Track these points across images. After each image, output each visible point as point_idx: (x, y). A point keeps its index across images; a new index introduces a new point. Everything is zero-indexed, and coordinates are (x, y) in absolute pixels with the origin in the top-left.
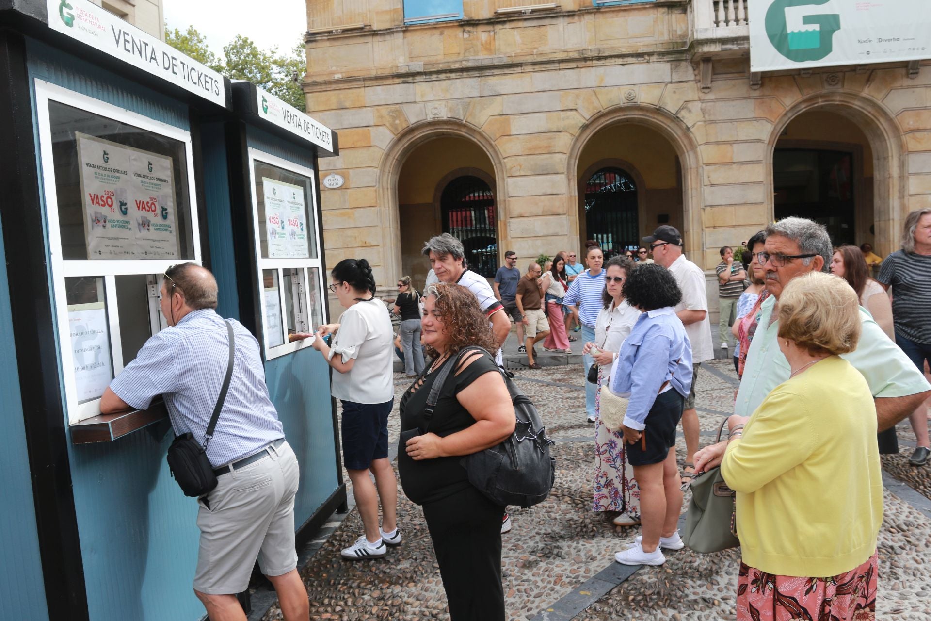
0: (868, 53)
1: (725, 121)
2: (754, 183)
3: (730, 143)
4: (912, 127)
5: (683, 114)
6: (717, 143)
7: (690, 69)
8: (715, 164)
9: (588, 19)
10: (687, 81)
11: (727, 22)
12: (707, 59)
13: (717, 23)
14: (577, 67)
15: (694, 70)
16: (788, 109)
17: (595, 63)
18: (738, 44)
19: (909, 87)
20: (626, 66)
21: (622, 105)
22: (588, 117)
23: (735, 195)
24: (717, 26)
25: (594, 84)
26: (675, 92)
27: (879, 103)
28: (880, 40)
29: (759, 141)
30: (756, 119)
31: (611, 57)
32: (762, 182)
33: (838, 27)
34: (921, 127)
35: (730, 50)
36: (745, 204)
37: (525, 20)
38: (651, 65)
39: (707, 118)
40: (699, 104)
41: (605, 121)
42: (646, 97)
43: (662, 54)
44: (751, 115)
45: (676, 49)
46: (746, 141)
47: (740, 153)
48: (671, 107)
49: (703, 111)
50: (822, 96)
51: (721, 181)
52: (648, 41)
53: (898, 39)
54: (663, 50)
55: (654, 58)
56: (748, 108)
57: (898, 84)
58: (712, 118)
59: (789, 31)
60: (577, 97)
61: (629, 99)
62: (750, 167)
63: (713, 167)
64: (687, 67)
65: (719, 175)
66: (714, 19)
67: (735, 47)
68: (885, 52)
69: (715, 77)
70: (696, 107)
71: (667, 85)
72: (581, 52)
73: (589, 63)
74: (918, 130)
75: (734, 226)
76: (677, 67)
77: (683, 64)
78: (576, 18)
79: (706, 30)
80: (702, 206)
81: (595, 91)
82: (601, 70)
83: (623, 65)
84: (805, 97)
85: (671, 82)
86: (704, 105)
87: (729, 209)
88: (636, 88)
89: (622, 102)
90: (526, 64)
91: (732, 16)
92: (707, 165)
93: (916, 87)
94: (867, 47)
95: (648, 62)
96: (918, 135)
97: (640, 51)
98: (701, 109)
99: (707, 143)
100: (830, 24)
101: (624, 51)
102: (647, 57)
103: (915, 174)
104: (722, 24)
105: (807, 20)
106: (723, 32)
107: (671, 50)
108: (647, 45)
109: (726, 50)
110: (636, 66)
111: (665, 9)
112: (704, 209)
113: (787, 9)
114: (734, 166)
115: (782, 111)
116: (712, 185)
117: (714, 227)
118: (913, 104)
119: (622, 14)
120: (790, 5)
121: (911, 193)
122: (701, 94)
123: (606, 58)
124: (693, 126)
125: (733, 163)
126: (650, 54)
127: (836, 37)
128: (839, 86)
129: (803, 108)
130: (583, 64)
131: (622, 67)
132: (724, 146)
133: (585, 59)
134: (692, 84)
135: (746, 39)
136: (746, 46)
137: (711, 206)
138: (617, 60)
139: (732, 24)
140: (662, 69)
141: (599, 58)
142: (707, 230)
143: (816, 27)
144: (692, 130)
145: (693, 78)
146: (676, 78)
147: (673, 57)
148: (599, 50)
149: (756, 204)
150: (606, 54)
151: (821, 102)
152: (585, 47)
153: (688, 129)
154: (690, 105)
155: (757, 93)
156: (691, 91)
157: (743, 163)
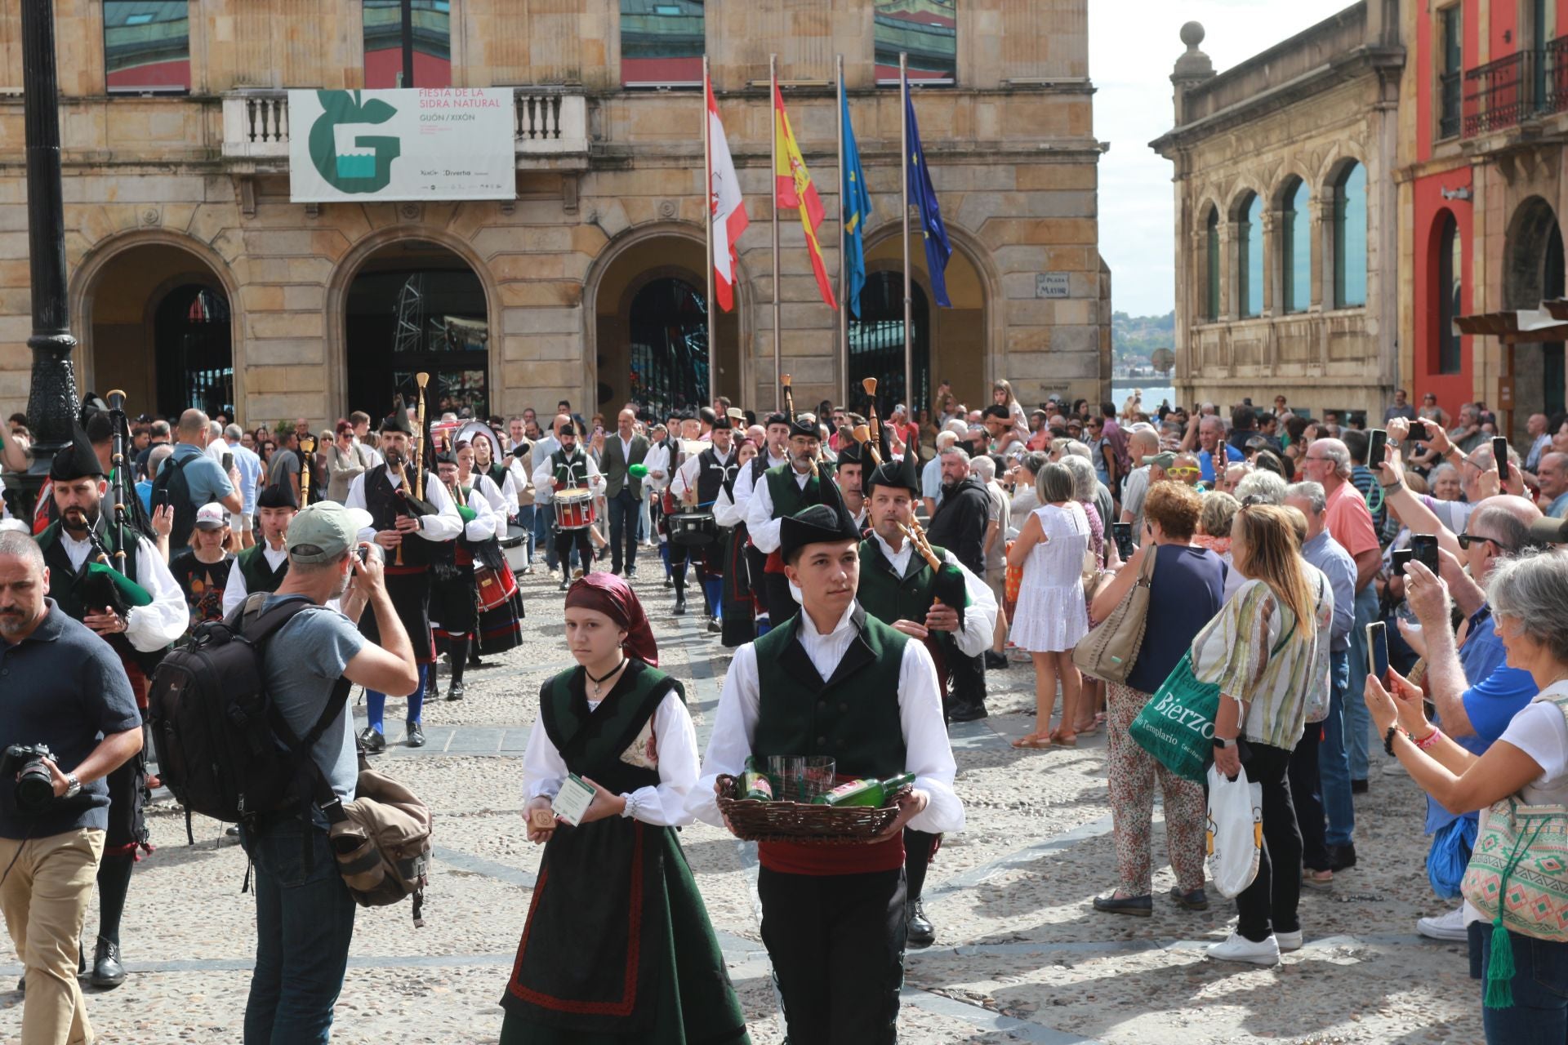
0: (433, 188)
1: (274, 257)
2: (311, 338)
3: (281, 285)
4: (507, 276)
5: (220, 244)
6: (264, 285)
7: (230, 186)
8: (261, 312)
9: (97, 111)
10: (225, 203)
11: (265, 136)
12: (245, 178)
13: (253, 136)
14: (81, 175)
15: (235, 188)
16: (354, 244)
17: (105, 170)
18: (276, 166)
19: (503, 226)
20: (146, 178)
21: (140, 228)
22: (95, 242)
23: (287, 352)
24: (253, 140)
25: (104, 198)
26: (209, 215)
27: (468, 242)
28: (448, 173)
29: (318, 284)
30: (314, 256)
31: (126, 164)
32: (321, 338)
33: (398, 154)
34: (519, 276)
35: (267, 172)
36: (300, 364)
37: (12, 105)
38: (179, 179)
39: (251, 251)
40: (241, 233)
41: (121, 246)
42: (172, 220)
43: (192, 166)
44: (307, 251)
45: (211, 160)
46: (301, 284)
47: (295, 299)
48: (205, 234)
49: (247, 243)
50: (403, 229)
51: (268, 334)
52: (177, 144)
53: (469, 173)
54: (193, 160)
55: (183, 170)
56: (303, 242)
57: (490, 221)
58: (258, 251)
59: (338, 153)
60: (80, 214)
61: (150, 219)
62: (305, 317)
63: (257, 316)
64: (225, 183)
65: (266, 327)
66: (249, 132)
67: (273, 170)
68: (453, 187)
69: (260, 198)
70: (237, 236)
71: (198, 206)
72: (86, 154)
73: (96, 170)
74: (515, 280)
75: (285, 393)
76: (212, 183)
77: (221, 179)
78: (82, 108)
79: (237, 145)
80: (244, 365)
81: (103, 208)
82: (113, 181)
83: (142, 175)
84: (377, 231)
85: (205, 202)
86: (247, 234)
87: (279, 370)
88: (159, 207)
89: (141, 224)
90: (12, 166)
91: (271, 129)
92: (251, 312)
93: (513, 226)
94: (431, 180)
95: (175, 173)
96: (515, 286)
97: (166, 158)
98: (244, 239)
99: (250, 284)
100: (388, 149)
101: (143, 157)
102: (173, 168)
103: (513, 335)
104: (259, 138)
105: (361, 142)
106: (259, 149)
107: (204, 160)
108: (172, 152)
109: (262, 172)
110: (159, 179)
111: (199, 106)
112: (246, 369)
113: (336, 127)
114: (285, 315)
115: (345, 247)
116: (257, 339)
117: (260, 393)
118: (508, 247)
119: (142, 107)
120: (341, 121)
121: (508, 358)
122: (243, 220)
123: (119, 165)
124: (234, 260)
125: (281, 311)
126: (178, 164)
127: (396, 165)
128: (418, 219)
129: (379, 243)
130: (88, 171)
131: (139, 178)
132: (272, 290)
133: (92, 165)
134: (232, 206)
135: (285, 160)
136: (286, 168)
137: (256, 366)
138: (134, 168)
139: (271, 138)
140: (194, 184)
141: (110, 165)
142: (250, 396)
143: (372, 151)
144: (232, 265)
145: (233, 198)
146: (211, 197)
147: (208, 169)
148: (111, 154)
149: (314, 365)
150: (120, 160)
151: (401, 237)
152: (93, 145)
153: (227, 264)
154: (229, 234)
155: (315, 223)
156: (231, 216)
157: (297, 312)
